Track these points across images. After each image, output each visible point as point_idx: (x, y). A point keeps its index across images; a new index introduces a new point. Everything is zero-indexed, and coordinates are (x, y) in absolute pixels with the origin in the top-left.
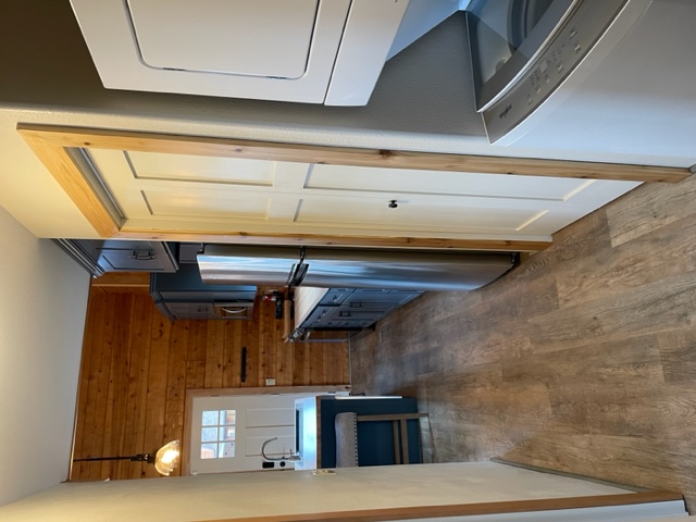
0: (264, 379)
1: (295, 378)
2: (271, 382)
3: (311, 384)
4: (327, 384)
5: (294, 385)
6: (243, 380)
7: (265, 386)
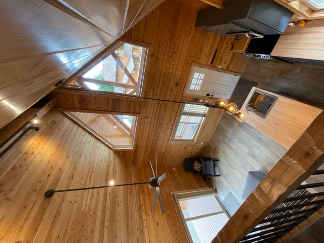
0: (218, 65)
1: (227, 67)
2: (219, 67)
3: (231, 71)
4: (236, 72)
5: (226, 70)
6: (211, 63)
7: (217, 68)
